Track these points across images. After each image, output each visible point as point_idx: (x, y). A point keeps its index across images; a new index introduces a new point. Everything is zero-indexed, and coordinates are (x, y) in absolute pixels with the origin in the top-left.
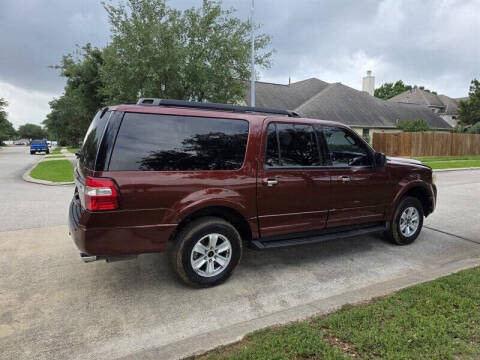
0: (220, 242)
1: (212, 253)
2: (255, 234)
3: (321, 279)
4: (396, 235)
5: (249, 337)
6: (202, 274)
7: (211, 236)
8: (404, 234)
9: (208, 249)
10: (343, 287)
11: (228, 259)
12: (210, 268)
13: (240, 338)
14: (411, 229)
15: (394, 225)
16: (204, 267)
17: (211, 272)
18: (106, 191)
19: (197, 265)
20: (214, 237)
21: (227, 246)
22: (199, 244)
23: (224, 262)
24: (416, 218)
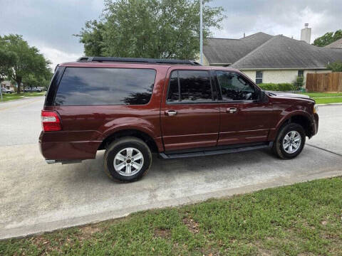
0: (135, 153)
1: (129, 160)
2: (160, 149)
3: (208, 181)
4: (279, 151)
5: (132, 215)
6: (122, 174)
7: (128, 149)
8: (288, 152)
9: (126, 158)
10: (221, 187)
11: (141, 165)
12: (128, 170)
13: (126, 215)
14: (293, 148)
15: (278, 144)
16: (124, 170)
17: (129, 173)
18: (53, 119)
19: (118, 168)
20: (130, 150)
21: (140, 156)
22: (119, 154)
23: (138, 167)
24: (298, 139)
